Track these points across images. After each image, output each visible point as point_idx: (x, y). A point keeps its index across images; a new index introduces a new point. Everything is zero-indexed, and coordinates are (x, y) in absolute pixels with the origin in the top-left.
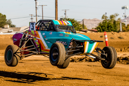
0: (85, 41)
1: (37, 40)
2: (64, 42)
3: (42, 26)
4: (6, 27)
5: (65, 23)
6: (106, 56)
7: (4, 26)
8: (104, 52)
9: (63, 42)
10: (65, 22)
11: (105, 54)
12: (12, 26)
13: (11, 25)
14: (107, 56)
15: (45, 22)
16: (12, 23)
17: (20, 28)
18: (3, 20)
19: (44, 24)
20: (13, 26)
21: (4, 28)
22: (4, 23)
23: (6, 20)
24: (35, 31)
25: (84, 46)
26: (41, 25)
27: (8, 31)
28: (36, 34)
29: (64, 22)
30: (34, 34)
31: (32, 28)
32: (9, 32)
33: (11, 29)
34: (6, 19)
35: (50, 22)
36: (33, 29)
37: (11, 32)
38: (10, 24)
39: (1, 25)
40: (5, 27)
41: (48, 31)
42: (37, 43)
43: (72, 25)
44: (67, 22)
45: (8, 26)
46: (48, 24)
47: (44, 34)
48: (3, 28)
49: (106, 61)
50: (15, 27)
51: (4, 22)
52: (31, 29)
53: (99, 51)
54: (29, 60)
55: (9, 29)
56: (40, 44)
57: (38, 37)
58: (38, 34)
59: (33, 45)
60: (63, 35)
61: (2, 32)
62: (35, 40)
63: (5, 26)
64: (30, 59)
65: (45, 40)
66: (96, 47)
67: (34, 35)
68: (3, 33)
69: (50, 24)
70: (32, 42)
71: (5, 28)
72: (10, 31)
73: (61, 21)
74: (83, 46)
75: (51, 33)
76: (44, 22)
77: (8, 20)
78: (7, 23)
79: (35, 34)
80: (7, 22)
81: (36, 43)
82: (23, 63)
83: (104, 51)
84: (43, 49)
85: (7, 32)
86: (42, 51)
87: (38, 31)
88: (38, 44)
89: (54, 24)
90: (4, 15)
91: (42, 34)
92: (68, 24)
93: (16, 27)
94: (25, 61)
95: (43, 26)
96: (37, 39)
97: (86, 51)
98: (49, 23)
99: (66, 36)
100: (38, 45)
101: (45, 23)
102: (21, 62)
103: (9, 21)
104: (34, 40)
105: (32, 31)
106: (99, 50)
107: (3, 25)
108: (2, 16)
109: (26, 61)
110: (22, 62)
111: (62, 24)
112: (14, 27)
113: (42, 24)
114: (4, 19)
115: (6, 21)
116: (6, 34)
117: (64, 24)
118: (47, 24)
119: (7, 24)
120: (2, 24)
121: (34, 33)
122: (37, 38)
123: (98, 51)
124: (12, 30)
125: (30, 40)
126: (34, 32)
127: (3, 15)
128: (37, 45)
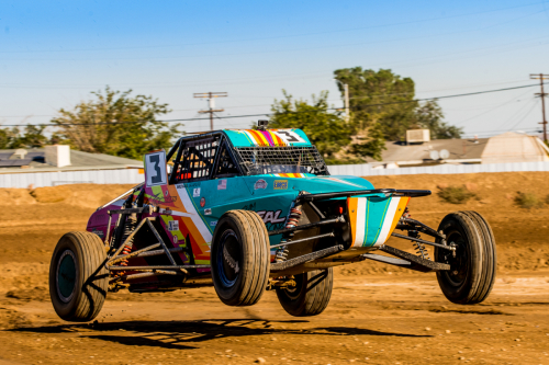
0: (348, 195)
1: (177, 222)
2: (271, 214)
3: (190, 161)
4: (417, 136)
5: (278, 138)
6: (452, 251)
7: (405, 134)
8: (444, 236)
9: (268, 214)
10: (280, 135)
11: (448, 244)
12: (444, 134)
13: (440, 126)
14: (454, 254)
15: (200, 144)
16: (441, 120)
17: (484, 142)
18: (401, 102)
19: (197, 153)
20: (448, 133)
21: (405, 143)
22: (403, 117)
23: (416, 103)
24: (164, 188)
25: (347, 218)
26: (185, 158)
27: (425, 160)
28: (169, 196)
29: (273, 133)
30: (163, 200)
31: (155, 174)
32: (427, 162)
33: (438, 149)
34: (414, 98)
35: (215, 140)
36: (156, 179)
37: (438, 162)
38: (432, 124)
39: (391, 129)
40: (409, 140)
41: (212, 178)
42: (178, 235)
43: (308, 143)
44: (287, 134)
45: (426, 134)
46: (211, 148)
47: (197, 192)
48: (399, 143)
49: (455, 273)
50: (459, 137)
51: (402, 113)
52: (150, 183)
53: (420, 233)
54: (529, 300)
55: (431, 147)
56: (188, 237)
57: (177, 208)
58: (177, 197)
59: (157, 242)
60: (266, 184)
61: (396, 161)
62: (167, 223)
63: (408, 132)
64: (534, 297)
65: (202, 215)
66: (400, 216)
67: (162, 203)
68: (401, 166)
69: (216, 148)
70: (156, 231)
71: (412, 144)
72: (434, 156)
73: (262, 130)
74: (342, 219)
75: (223, 183)
76: (196, 144)
77: (422, 104)
78: (421, 119)
79: (165, 198)
80: (419, 111)
81: (173, 233)
82: (499, 313)
83: (441, 232)
84: (201, 253)
85: (421, 162)
86: (197, 261)
87: (176, 186)
88: (181, 237)
89: (232, 145)
90: (406, 80)
91: (190, 194)
92: (294, 139)
93: (464, 137)
94: (507, 304)
95: (194, 161)
96: (175, 218)
97: (359, 237)
98: (215, 144)
99: (279, 185)
100: (181, 242)
101: (201, 147)
102: (492, 313)
103: (430, 108)
104: (164, 223)
105: (157, 189)
106: (419, 229)
107: (401, 128)
108: (396, 84)
109: (516, 305)
110: (496, 309)
111: (266, 142)
112: (454, 139)
113: (190, 152)
114: (404, 99)
115: (416, 110)
116: (414, 171)
117: (276, 142)
118: (207, 149)
119: (420, 124)
120: (396, 124)
121: (161, 196)
122: (174, 213)
123: (415, 235)
124: (444, 154)
125: (146, 223)
126: (160, 190)
127: (401, 79)
128: (175, 241)
